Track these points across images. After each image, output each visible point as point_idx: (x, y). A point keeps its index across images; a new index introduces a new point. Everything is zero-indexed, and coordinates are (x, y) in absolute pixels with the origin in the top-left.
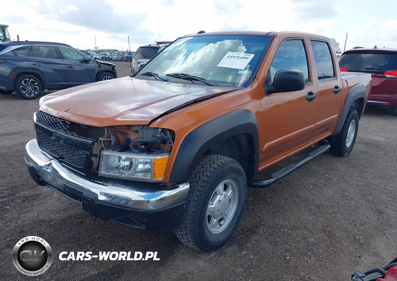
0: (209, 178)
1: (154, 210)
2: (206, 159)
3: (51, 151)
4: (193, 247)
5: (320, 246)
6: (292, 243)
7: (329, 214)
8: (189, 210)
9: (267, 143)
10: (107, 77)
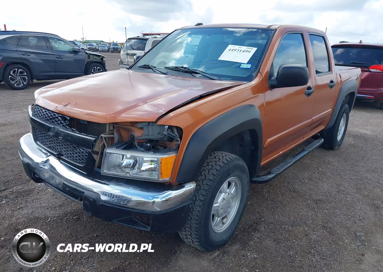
0: (215, 176)
1: (160, 211)
2: (211, 156)
3: (48, 147)
4: (197, 247)
5: (322, 243)
6: (294, 240)
7: (327, 209)
8: (195, 210)
9: (268, 139)
10: (96, 67)
